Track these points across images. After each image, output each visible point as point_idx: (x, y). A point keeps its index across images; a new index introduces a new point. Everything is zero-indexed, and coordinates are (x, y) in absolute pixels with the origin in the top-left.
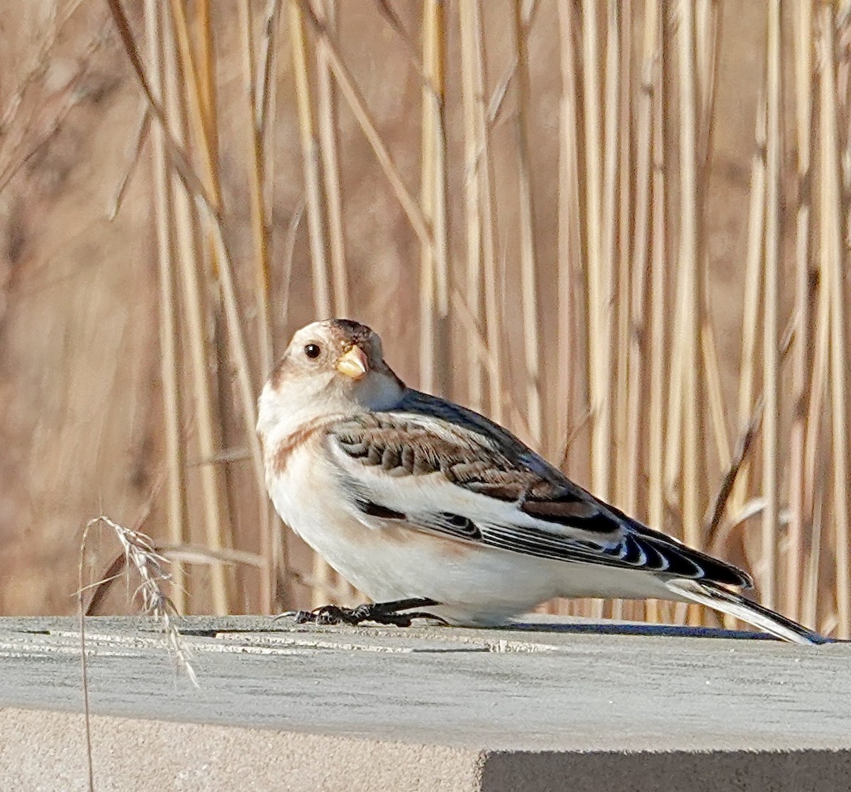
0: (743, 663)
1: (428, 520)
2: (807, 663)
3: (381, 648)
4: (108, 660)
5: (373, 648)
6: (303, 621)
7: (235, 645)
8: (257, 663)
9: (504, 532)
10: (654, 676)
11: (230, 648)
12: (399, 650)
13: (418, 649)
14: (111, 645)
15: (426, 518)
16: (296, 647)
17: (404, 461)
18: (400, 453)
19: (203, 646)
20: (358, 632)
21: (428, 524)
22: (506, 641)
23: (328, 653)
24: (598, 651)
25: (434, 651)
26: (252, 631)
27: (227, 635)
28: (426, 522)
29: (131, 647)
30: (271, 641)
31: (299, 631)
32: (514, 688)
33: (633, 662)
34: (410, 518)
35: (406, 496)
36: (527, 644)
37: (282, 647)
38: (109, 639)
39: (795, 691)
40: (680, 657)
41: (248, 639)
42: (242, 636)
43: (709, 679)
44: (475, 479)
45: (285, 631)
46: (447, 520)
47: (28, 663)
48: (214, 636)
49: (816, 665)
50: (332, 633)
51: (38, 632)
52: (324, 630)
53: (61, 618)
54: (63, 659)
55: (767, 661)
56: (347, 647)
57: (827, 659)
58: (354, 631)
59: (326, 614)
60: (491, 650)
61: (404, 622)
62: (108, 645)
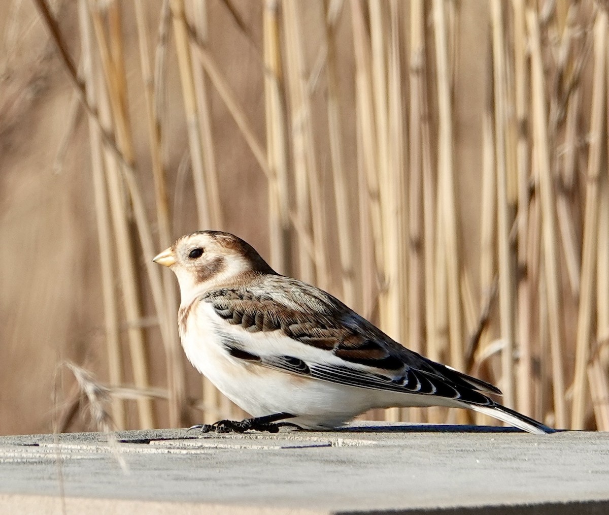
0: (500, 448)
1: (274, 361)
2: (542, 446)
3: (260, 447)
4: (79, 462)
5: (255, 447)
6: (207, 431)
7: (162, 448)
8: (179, 460)
9: (325, 369)
10: (442, 458)
11: (159, 451)
12: (272, 447)
13: (284, 447)
14: (81, 452)
15: (273, 360)
16: (203, 448)
17: (256, 322)
18: (254, 316)
19: (142, 450)
20: (244, 437)
21: (274, 364)
22: (342, 440)
23: (224, 452)
24: (403, 444)
25: (294, 447)
26: (173, 439)
27: (157, 442)
28: (274, 362)
29: (94, 452)
30: (186, 445)
31: (205, 438)
32: (348, 470)
33: (427, 450)
34: (263, 360)
35: (259, 346)
36: (356, 441)
37: (194, 448)
38: (79, 447)
39: (535, 464)
40: (458, 445)
41: (171, 444)
42: (167, 443)
43: (478, 459)
44: (304, 335)
45: (195, 438)
46: (287, 361)
47: (25, 465)
48: (148, 443)
49: (548, 447)
50: (226, 438)
51: (31, 445)
52: (221, 437)
53: (46, 435)
54: (49, 462)
55: (516, 446)
56: (237, 447)
57: (555, 443)
58: (241, 436)
59: (223, 425)
60: (333, 445)
61: (274, 429)
62: (79, 451)
